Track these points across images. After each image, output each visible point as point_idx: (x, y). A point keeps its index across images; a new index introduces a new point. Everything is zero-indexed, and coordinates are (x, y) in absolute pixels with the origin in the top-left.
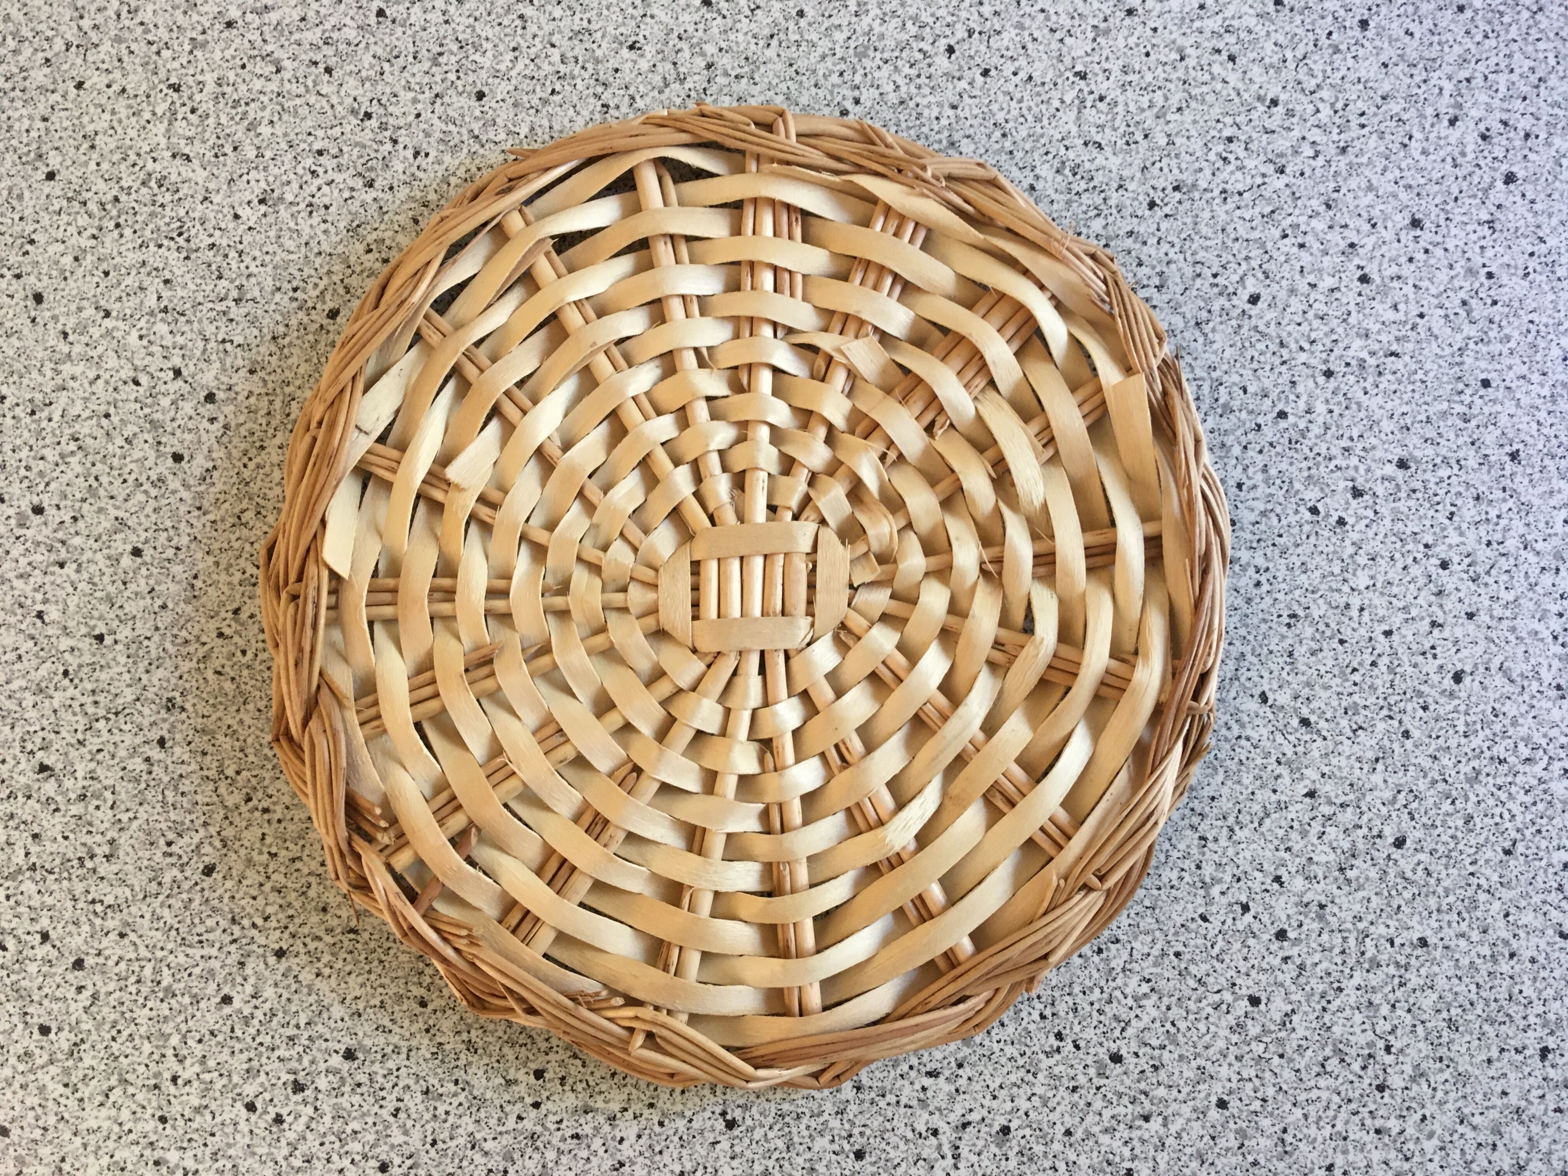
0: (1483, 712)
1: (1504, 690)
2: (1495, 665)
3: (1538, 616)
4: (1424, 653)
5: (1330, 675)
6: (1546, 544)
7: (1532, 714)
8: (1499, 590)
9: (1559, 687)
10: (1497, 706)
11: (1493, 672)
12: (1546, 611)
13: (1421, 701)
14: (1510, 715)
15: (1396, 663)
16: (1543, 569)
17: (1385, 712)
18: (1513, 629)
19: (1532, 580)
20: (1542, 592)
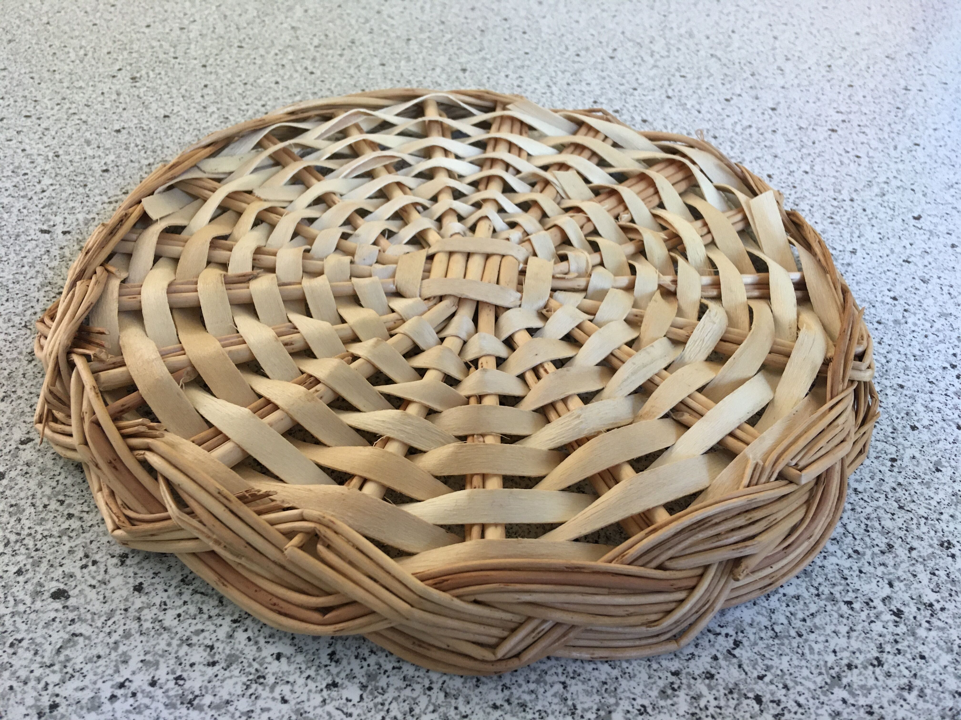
0: (18, 631)
1: (46, 646)
2: (77, 628)
3: (148, 658)
4: (87, 556)
5: (54, 484)
6: (244, 641)
7: (15, 684)
8: (175, 608)
9: (54, 706)
10: (25, 644)
11: (69, 628)
12: (156, 664)
13: (28, 567)
14: (14, 661)
15: (73, 534)
16: (212, 648)
17: (13, 538)
18: (127, 635)
19: (195, 639)
20: (181, 653)
